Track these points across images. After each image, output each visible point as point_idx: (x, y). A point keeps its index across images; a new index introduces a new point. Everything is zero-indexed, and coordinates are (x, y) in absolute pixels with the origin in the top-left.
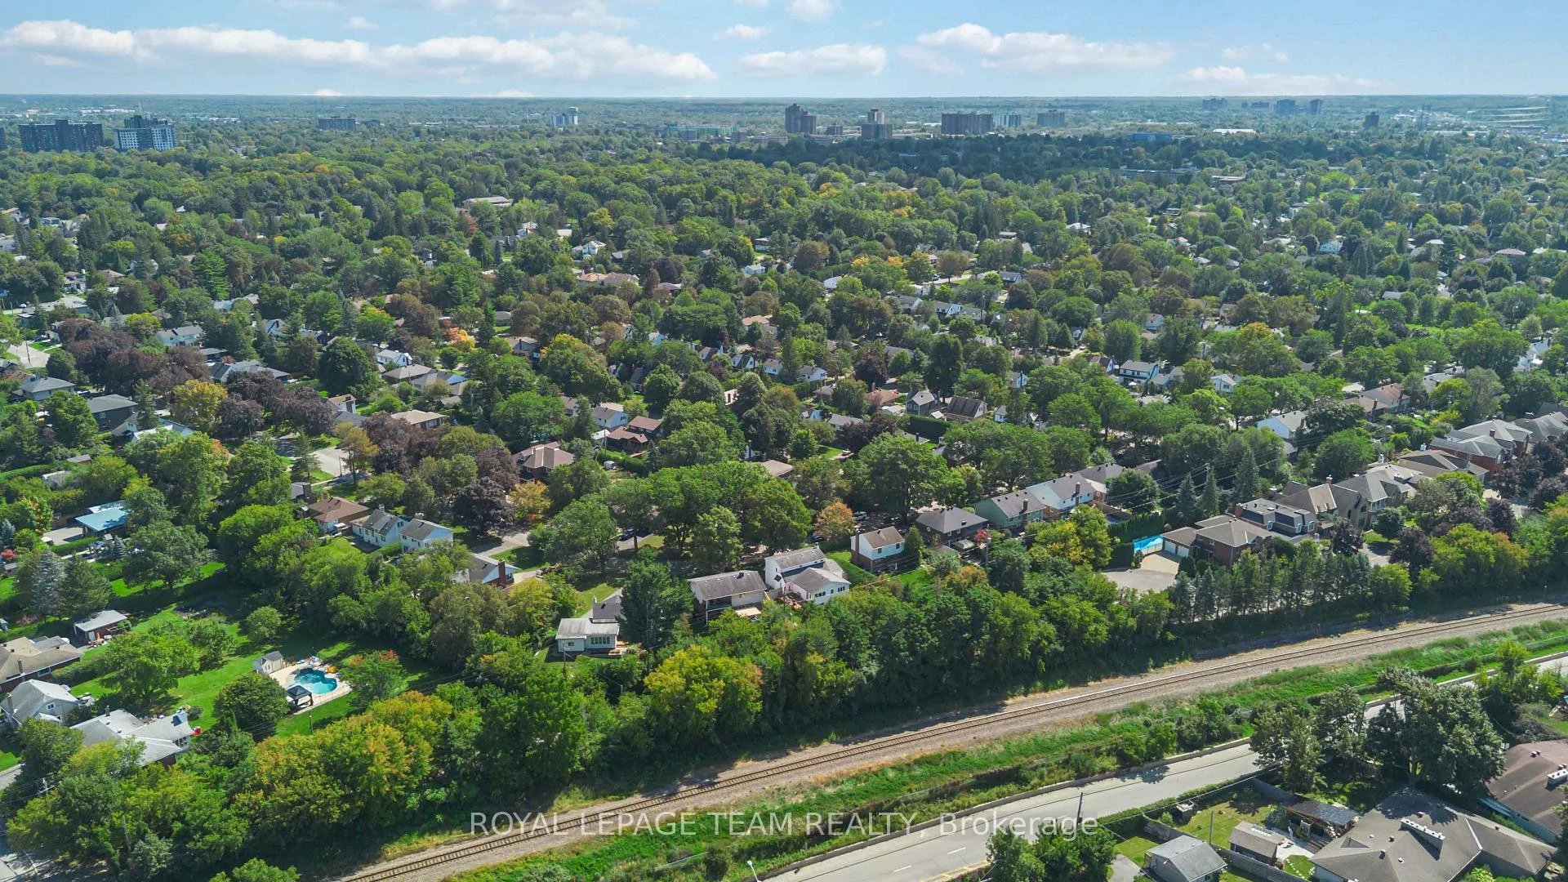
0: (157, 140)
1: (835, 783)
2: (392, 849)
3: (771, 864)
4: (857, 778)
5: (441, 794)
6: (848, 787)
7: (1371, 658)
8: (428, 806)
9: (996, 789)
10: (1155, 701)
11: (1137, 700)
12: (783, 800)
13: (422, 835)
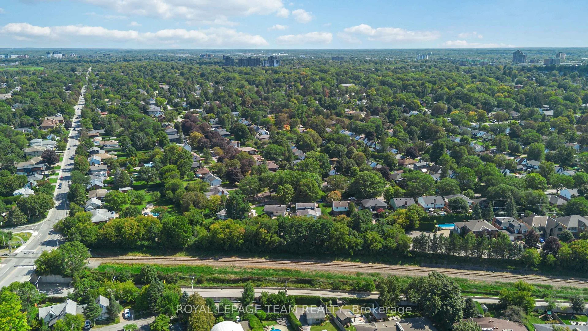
0: (275, 63)
1: (252, 269)
2: (130, 254)
3: (216, 285)
4: (260, 269)
5: (146, 243)
6: (255, 271)
7: (496, 282)
8: (143, 246)
9: (301, 285)
10: (385, 274)
11: (378, 272)
12: (233, 269)
13: (139, 253)
